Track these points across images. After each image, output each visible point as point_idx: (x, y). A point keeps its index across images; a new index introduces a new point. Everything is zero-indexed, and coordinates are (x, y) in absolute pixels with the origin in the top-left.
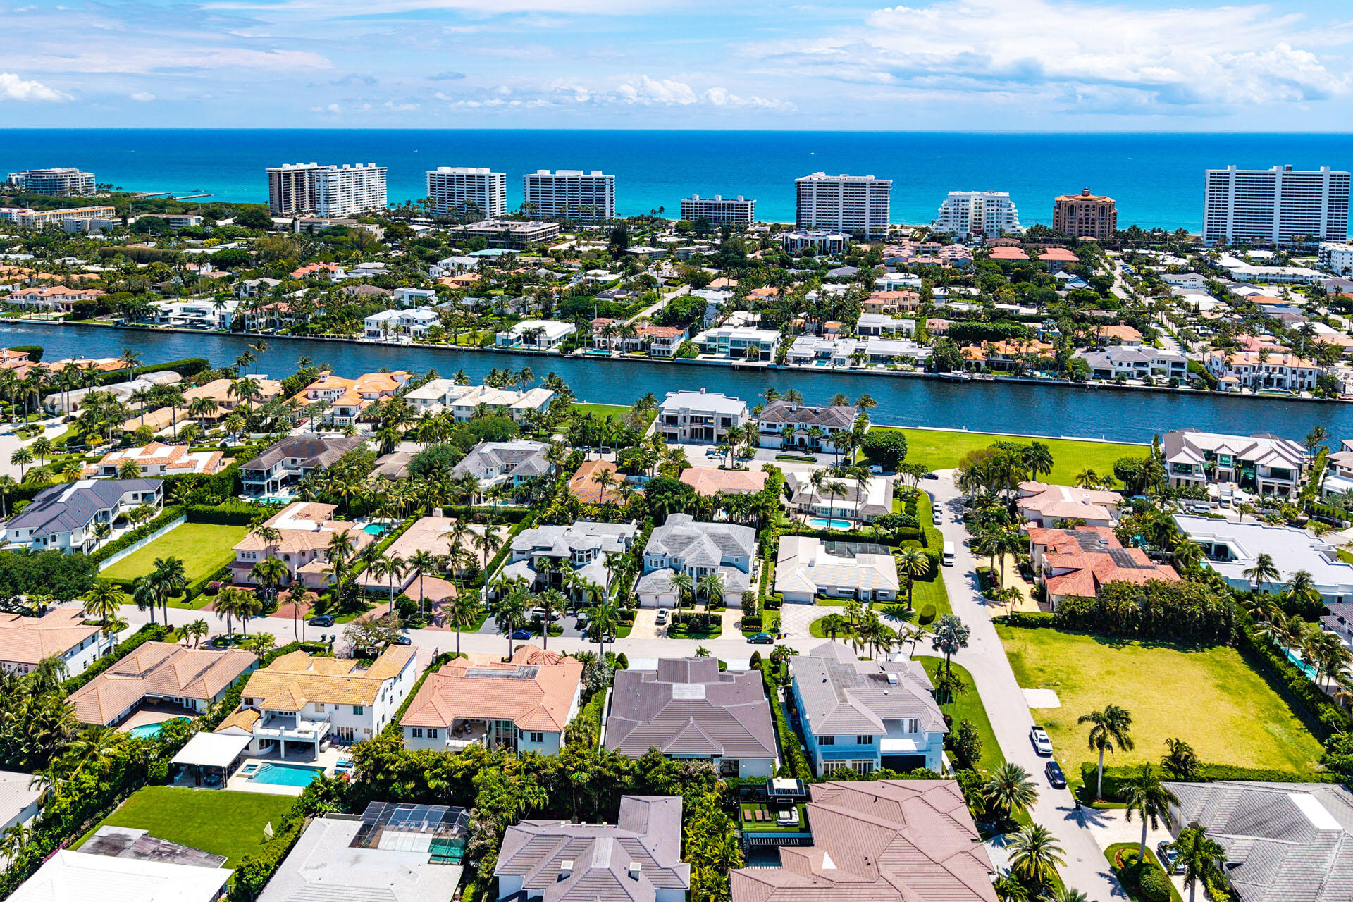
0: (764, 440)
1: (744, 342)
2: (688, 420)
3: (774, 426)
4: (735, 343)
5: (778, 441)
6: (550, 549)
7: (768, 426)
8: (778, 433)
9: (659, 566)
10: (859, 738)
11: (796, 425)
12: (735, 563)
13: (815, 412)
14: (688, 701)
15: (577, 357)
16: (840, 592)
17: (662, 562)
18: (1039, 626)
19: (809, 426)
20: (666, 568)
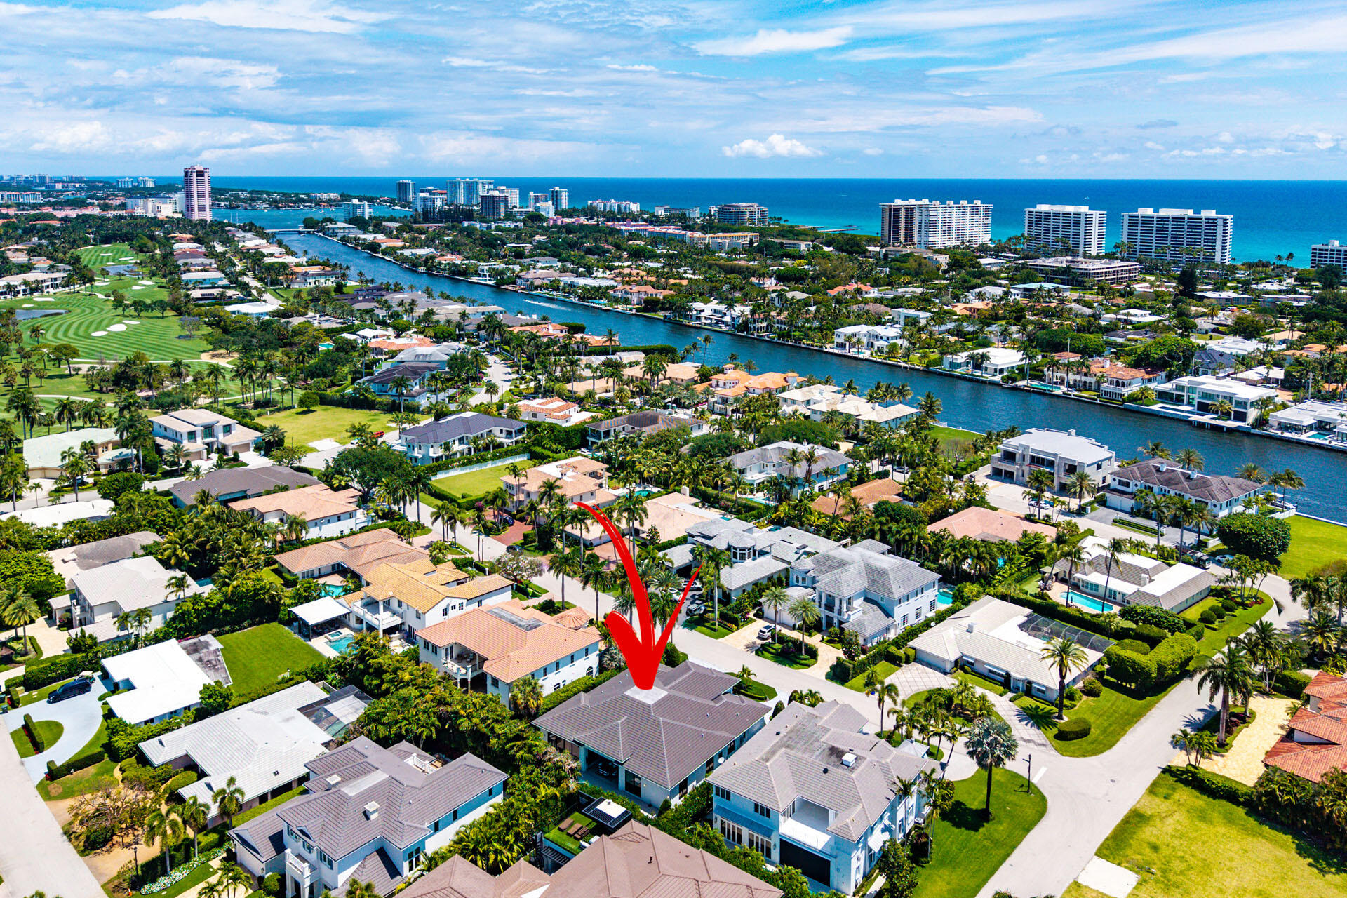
0: (1113, 498)
1: (1218, 396)
2: (1028, 460)
3: (1127, 485)
4: (1206, 395)
5: (1128, 503)
6: (710, 538)
7: (1121, 483)
8: (1131, 494)
9: (800, 583)
10: (756, 806)
11: (1156, 489)
12: (880, 601)
13: (1188, 478)
14: (635, 701)
15: (1016, 389)
16: (990, 671)
17: (804, 579)
18: (1221, 797)
19: (1172, 493)
20: (806, 587)
